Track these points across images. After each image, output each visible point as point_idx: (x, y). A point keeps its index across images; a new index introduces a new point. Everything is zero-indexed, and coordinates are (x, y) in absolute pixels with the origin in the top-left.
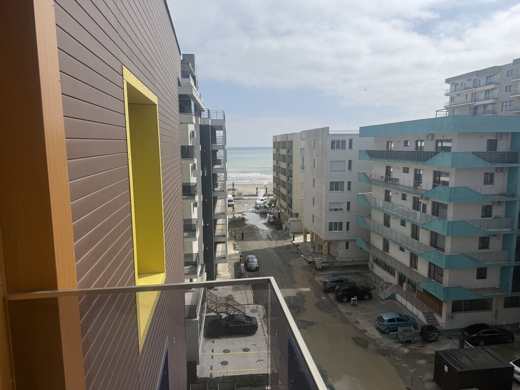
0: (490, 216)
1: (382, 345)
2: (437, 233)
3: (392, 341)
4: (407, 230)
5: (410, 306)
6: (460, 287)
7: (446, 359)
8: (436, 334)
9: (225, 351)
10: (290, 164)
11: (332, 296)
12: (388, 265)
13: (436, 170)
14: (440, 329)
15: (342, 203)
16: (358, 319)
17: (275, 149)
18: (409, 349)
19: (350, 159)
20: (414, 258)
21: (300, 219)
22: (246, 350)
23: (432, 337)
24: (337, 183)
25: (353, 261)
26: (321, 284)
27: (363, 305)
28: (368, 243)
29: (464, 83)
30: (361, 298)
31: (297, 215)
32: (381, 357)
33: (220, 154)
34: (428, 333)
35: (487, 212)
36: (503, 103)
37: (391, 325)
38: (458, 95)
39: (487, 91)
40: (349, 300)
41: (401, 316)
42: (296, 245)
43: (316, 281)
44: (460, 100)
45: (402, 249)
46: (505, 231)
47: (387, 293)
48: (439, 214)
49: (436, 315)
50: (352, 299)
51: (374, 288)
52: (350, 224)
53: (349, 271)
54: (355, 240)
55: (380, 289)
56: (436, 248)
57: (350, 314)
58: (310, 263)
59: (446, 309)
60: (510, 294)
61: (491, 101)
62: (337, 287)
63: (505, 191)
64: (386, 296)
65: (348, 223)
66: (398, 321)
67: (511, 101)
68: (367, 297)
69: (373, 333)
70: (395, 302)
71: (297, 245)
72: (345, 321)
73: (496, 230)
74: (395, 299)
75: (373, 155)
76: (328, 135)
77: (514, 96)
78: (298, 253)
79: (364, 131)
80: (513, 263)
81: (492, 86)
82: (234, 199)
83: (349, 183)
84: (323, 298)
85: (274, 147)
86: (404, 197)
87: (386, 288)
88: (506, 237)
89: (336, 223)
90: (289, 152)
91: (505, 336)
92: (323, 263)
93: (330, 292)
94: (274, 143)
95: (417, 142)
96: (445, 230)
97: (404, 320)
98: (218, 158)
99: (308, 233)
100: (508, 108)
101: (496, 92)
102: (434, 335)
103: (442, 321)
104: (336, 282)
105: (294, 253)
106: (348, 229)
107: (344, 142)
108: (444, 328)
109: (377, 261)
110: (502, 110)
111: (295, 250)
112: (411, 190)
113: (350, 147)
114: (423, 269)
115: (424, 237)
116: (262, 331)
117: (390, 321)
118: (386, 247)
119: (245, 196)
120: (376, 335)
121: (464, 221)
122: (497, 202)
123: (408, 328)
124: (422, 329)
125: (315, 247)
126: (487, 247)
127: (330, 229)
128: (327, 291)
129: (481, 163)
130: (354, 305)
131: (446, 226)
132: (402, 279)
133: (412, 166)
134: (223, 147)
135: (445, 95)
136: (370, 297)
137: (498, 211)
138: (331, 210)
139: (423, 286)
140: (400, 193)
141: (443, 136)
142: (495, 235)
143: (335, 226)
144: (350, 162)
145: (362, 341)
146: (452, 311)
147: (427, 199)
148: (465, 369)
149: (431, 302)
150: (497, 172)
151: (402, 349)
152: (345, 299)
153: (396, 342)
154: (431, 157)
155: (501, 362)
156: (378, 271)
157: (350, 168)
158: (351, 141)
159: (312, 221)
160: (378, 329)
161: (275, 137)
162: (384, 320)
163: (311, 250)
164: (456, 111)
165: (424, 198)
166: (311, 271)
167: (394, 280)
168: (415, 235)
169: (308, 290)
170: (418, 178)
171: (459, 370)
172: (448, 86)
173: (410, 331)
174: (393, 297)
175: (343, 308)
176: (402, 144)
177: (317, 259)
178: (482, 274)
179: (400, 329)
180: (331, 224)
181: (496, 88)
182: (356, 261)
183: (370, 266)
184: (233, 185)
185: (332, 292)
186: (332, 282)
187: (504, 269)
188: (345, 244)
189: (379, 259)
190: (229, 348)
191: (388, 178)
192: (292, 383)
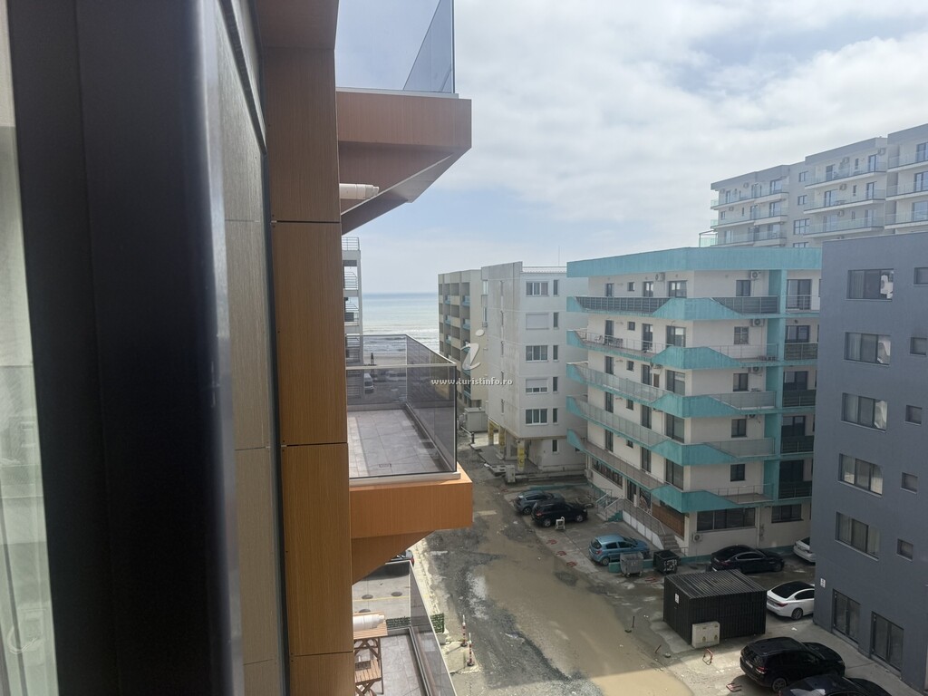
0: (746, 389)
1: (598, 581)
2: (673, 416)
3: (611, 575)
4: (635, 416)
5: (642, 529)
6: (705, 491)
7: (679, 587)
8: (674, 562)
9: (364, 597)
10: (466, 321)
11: (528, 520)
12: (612, 470)
13: (669, 325)
14: (681, 556)
15: (546, 379)
16: (565, 549)
17: (442, 297)
18: (635, 584)
19: (556, 311)
20: (646, 456)
21: (483, 410)
22: (396, 594)
23: (668, 567)
24: (536, 348)
25: (564, 471)
26: (512, 504)
27: (574, 529)
28: (585, 440)
29: (738, 190)
30: (571, 520)
31: (479, 403)
32: (594, 596)
33: (351, 305)
34: (663, 561)
35: (742, 383)
36: (795, 222)
37: (610, 552)
38: (731, 209)
39: (772, 204)
40: (553, 524)
41: (625, 539)
42: (477, 450)
43: (505, 500)
44: (734, 218)
45: (630, 444)
46: (765, 410)
47: (611, 511)
48: (676, 389)
49: (677, 538)
50: (558, 520)
51: (593, 506)
52: (558, 412)
53: (556, 484)
54: (564, 437)
55: (600, 507)
56: (673, 438)
57: (553, 542)
58: (497, 474)
59: (690, 526)
60: (777, 502)
61: (778, 219)
62: (536, 505)
63: (764, 353)
64: (608, 517)
65: (555, 411)
66: (621, 547)
67: (806, 220)
68: (579, 518)
69: (585, 565)
70: (622, 524)
71: (479, 450)
72: (546, 552)
73: (752, 408)
74: (622, 520)
75: (587, 304)
76: (521, 273)
77: (809, 212)
78: (479, 462)
79: (575, 268)
80: (779, 456)
81: (778, 196)
82: (374, 381)
83: (555, 348)
84: (516, 523)
85: (440, 293)
86: (631, 366)
87: (609, 503)
88: (769, 417)
89: (536, 411)
90: (464, 300)
91: (771, 561)
92: (517, 474)
93: (526, 515)
94: (440, 286)
95: (645, 283)
96: (681, 410)
97: (629, 544)
98: (348, 311)
99: (496, 431)
100: (802, 230)
101: (785, 205)
102: (671, 563)
103: (684, 545)
104: (536, 498)
105: (473, 461)
106: (555, 420)
107: (545, 285)
108: (687, 555)
109: (599, 467)
110: (794, 233)
111: (475, 457)
112: (638, 355)
113: (556, 292)
114: (658, 471)
115: (658, 423)
116: (420, 569)
117: (609, 546)
118: (609, 445)
119: (392, 375)
120: (589, 568)
121: (705, 396)
122: (754, 368)
123: (634, 555)
124: (655, 556)
125: (505, 451)
126: (744, 435)
127: (528, 421)
128: (521, 513)
129: (726, 313)
130: (561, 530)
131: (681, 404)
132: (632, 489)
133: (639, 320)
134: (358, 293)
135: (712, 208)
136: (585, 518)
137: (756, 382)
138: (528, 390)
139: (657, 495)
140: (625, 360)
141: (677, 276)
142: (753, 416)
143: (534, 416)
144: (556, 315)
145: (568, 576)
146: (698, 530)
147: (659, 367)
148: (700, 596)
149: (670, 518)
150: (752, 326)
151: (625, 584)
152: (547, 523)
153: (618, 576)
154: (660, 306)
155: (749, 585)
156: (600, 481)
157: (556, 325)
158: (556, 283)
159: (500, 409)
160: (593, 560)
161: (442, 277)
162: (601, 546)
163: (500, 456)
164: (728, 233)
165: (654, 366)
166: (498, 487)
167: (621, 493)
168: (646, 422)
169: (492, 513)
170: (647, 337)
171: (691, 597)
172: (715, 195)
173: (638, 558)
174: (618, 518)
175: (544, 536)
176: (626, 287)
177: (510, 470)
178: (738, 473)
179: (622, 557)
180: (528, 412)
181: (785, 200)
182: (568, 470)
183: (588, 476)
184: (372, 357)
185: (530, 514)
186: (528, 499)
187: (767, 464)
188: (551, 443)
189: (599, 463)
190: (371, 593)
191: (609, 339)
192: (464, 628)
